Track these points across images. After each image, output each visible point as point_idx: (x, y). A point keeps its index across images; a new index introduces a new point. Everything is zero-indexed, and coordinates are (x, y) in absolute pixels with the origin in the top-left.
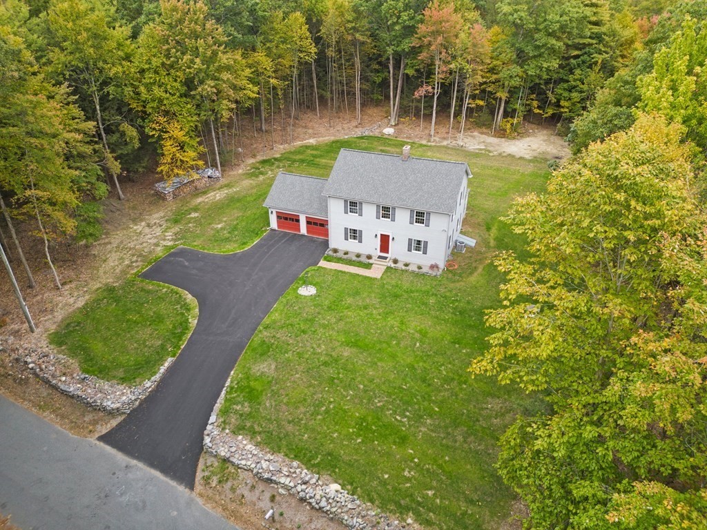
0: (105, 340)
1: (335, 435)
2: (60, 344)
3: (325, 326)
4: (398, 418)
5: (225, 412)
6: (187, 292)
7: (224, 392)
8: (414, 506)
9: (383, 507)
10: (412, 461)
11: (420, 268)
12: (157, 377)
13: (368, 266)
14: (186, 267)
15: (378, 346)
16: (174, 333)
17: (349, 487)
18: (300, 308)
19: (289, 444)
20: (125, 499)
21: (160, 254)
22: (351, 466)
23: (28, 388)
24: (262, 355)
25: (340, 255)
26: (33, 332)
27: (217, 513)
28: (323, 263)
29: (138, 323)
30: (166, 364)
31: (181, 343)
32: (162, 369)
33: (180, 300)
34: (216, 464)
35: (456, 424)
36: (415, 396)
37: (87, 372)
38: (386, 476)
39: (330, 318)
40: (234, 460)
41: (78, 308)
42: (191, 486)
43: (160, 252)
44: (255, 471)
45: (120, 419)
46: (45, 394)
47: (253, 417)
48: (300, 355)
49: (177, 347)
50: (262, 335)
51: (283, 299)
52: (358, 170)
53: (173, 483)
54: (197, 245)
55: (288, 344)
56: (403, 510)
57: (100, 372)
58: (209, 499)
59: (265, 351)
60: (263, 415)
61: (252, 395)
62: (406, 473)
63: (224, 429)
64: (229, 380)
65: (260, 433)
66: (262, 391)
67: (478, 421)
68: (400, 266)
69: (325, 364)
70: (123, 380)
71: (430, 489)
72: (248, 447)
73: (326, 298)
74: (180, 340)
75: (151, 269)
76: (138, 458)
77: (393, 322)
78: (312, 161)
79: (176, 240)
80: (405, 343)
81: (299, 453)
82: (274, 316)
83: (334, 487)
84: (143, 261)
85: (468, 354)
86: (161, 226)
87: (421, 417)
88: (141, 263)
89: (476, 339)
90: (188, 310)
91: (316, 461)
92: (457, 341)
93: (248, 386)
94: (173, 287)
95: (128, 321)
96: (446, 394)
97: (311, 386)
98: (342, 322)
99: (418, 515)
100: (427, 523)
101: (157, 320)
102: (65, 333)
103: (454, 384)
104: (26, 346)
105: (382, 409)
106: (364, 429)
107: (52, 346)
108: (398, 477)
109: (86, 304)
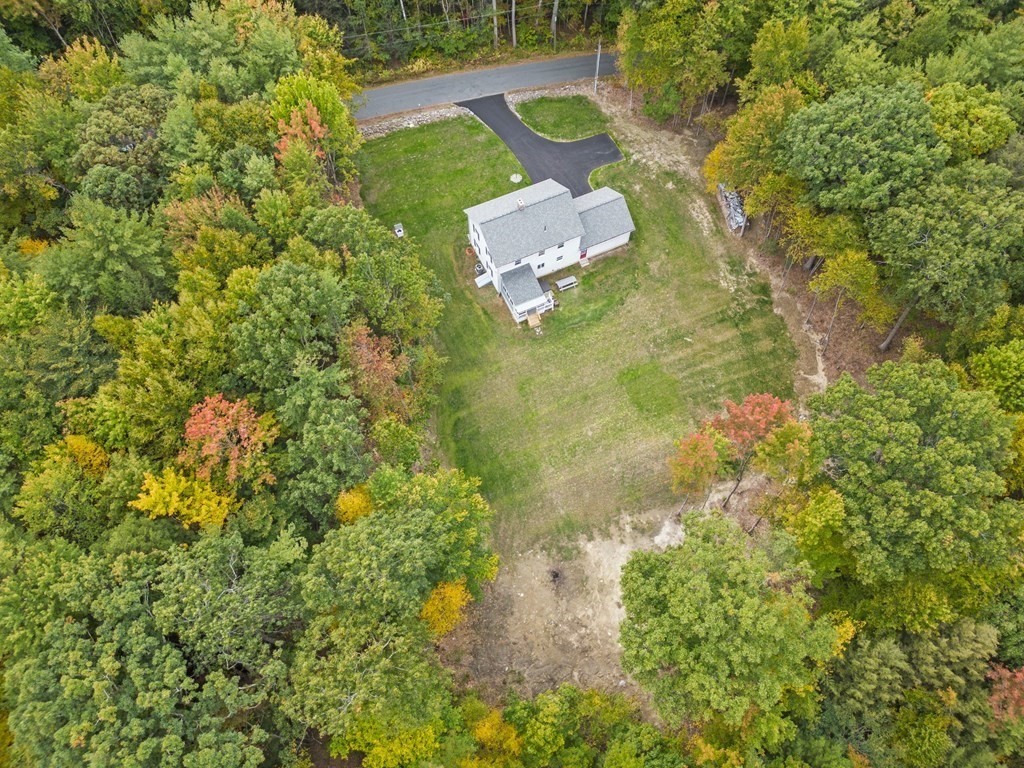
3: (483, 169)
12: (514, 111)
14: (596, 151)
18: (506, 168)
19: (439, 125)
24: (490, 141)
30: (518, 116)
32: (516, 113)
33: (563, 137)
39: (487, 173)
41: (601, 109)
42: (456, 103)
43: (624, 148)
48: (476, 151)
49: (528, 123)
50: (502, 146)
51: (521, 167)
53: (462, 101)
54: (619, 165)
55: (486, 151)
59: (491, 143)
60: (458, 126)
61: (470, 127)
64: (488, 127)
65: (452, 122)
66: (470, 131)
72: (448, 115)
75: (611, 140)
76: (483, 98)
77: (459, 193)
78: (737, 325)
79: (636, 162)
80: (443, 187)
81: (433, 125)
82: (511, 157)
83: (412, 126)
84: (623, 140)
85: (413, 201)
86: (669, 166)
87: (407, 163)
88: (621, 138)
89: (417, 211)
90: (553, 136)
91: (425, 127)
92: (423, 204)
93: (477, 129)
94: (579, 139)
95: (567, 118)
96: (407, 177)
97: (456, 144)
98: (479, 175)
99: (384, 138)
100: (379, 138)
101: (556, 125)
102: (582, 100)
103: (408, 184)
104: (585, 89)
105: (423, 155)
106: (421, 145)
107: (575, 95)
108: (397, 142)
109: (601, 112)
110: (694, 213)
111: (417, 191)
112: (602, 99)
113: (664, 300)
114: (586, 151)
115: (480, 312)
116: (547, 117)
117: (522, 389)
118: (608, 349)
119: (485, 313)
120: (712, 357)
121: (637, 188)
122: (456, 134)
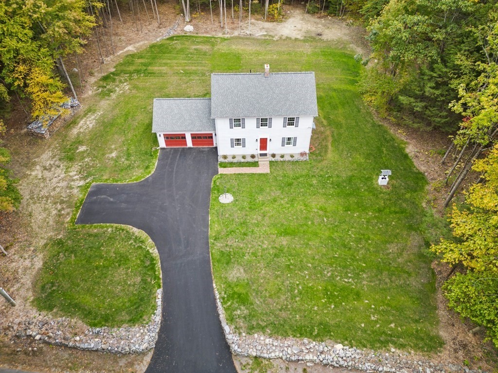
0: (89, 291)
1: (316, 308)
2: (50, 308)
3: (257, 225)
4: (346, 280)
5: (231, 319)
6: (131, 227)
7: (219, 304)
8: (389, 338)
9: (373, 347)
10: (371, 308)
11: (292, 156)
12: (159, 311)
13: (255, 164)
14: (112, 202)
15: (302, 230)
16: (146, 267)
17: (346, 342)
18: (230, 215)
19: (291, 327)
21: (81, 196)
22: (339, 326)
23: (45, 356)
24: (227, 263)
25: (230, 159)
26: (13, 305)
28: (221, 171)
29: (108, 267)
30: (160, 296)
31: (157, 273)
32: (159, 302)
33: (129, 236)
34: (251, 362)
35: (381, 272)
36: (346, 259)
37: (95, 325)
38: (363, 325)
39: (255, 218)
40: (266, 355)
41: (40, 269)
43: (79, 195)
44: (284, 358)
45: (151, 354)
46: (67, 356)
47: (254, 316)
48: (255, 255)
49: (156, 278)
50: (216, 248)
51: (212, 211)
52: (233, 91)
54: (106, 179)
55: (241, 249)
56: (384, 344)
57: (106, 321)
59: (228, 259)
60: (260, 311)
61: (243, 299)
62: (373, 318)
63: (240, 334)
64: (216, 292)
65: (266, 326)
66: (247, 294)
67: (390, 264)
68: (278, 158)
69: (276, 255)
70: (133, 321)
71: (391, 323)
72: (267, 341)
73: (243, 201)
74: (155, 271)
75: (82, 212)
77: (299, 206)
78: (146, 70)
79: (85, 178)
80: (317, 221)
81: (301, 331)
82: (215, 227)
83: (339, 347)
84: (69, 207)
85: (359, 217)
86: (59, 167)
87: (358, 274)
88: (69, 210)
89: (357, 203)
90: (142, 242)
91: (316, 333)
92: (347, 209)
93: (235, 293)
94: (116, 225)
95: (97, 268)
96: (362, 251)
97: (277, 277)
98: (266, 218)
99: (394, 343)
100: (402, 346)
101: (123, 259)
102: (47, 297)
103: (363, 242)
104: (17, 321)
105: (332, 277)
106: (331, 297)
107: (44, 313)
108: (369, 323)
109: (45, 263)
110: (91, 126)
111: (353, 228)
112: (18, 290)
113: (176, 89)
114: (123, 205)
122: (270, 296)
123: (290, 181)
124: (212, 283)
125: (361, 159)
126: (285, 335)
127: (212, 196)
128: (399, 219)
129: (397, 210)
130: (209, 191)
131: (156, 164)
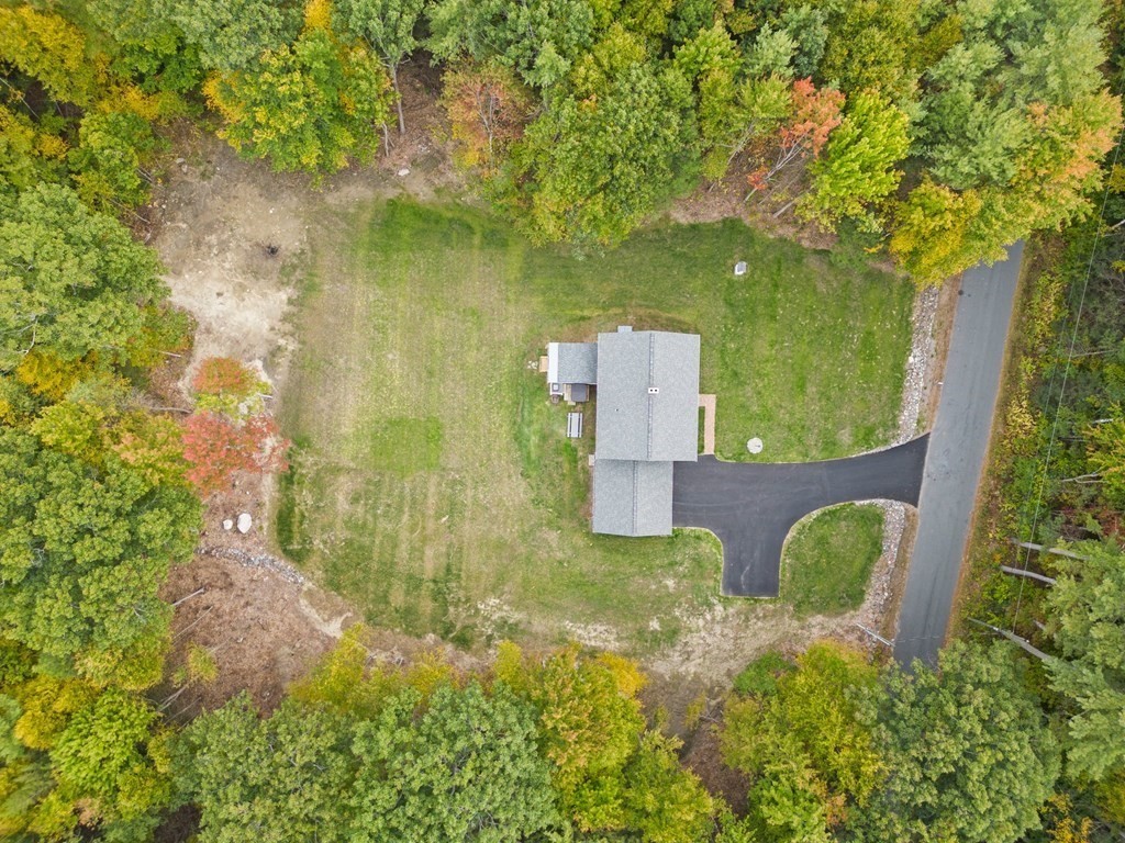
0: (850, 564)
1: (880, 371)
2: (863, 593)
3: (792, 414)
4: (856, 340)
5: (886, 441)
6: (785, 541)
7: (872, 452)
8: (904, 318)
9: (911, 334)
10: (881, 325)
12: (874, 501)
13: (702, 410)
14: (752, 567)
15: (798, 370)
16: (831, 519)
17: (908, 353)
18: (778, 442)
19: (894, 394)
20: (946, 463)
22: (895, 356)
24: (835, 444)
27: (936, 413)
29: (829, 554)
30: (862, 502)
31: (839, 508)
32: (868, 502)
33: (796, 540)
35: (847, 307)
36: (834, 335)
37: (880, 551)
38: (894, 336)
39: (782, 416)
40: (917, 416)
41: (824, 615)
42: (927, 435)
43: (740, 603)
47: (884, 423)
48: (826, 419)
49: (842, 508)
50: (817, 455)
51: (772, 460)
53: (929, 445)
54: (715, 582)
55: (820, 431)
56: (909, 324)
57: (878, 543)
58: (932, 422)
59: (830, 443)
60: (881, 418)
61: (870, 431)
62: (889, 327)
63: (898, 434)
64: (861, 454)
65: (893, 414)
66: (865, 428)
67: (838, 295)
69: (828, 399)
70: (881, 521)
71: (892, 313)
72: (906, 414)
73: (758, 428)
74: (837, 510)
75: (762, 595)
76: (921, 475)
77: (768, 368)
78: (435, 581)
79: (710, 606)
80: (787, 353)
81: (898, 386)
82: (794, 457)
83: (911, 359)
84: (753, 610)
85: (784, 309)
86: (686, 643)
87: (850, 328)
88: (758, 610)
89: (766, 306)
90: (804, 527)
91: (899, 375)
92: (773, 318)
93: (864, 438)
94: (782, 556)
95: (829, 563)
96: (826, 317)
97: (850, 400)
98: (783, 404)
99: (908, 316)
100: (910, 310)
101: (822, 542)
102: (852, 600)
103: (815, 313)
104: (871, 616)
105: (852, 351)
106: (871, 357)
107: (866, 596)
108: (892, 330)
109: (819, 612)
110: (602, 628)
111: (797, 319)
112: (842, 627)
113: (505, 523)
114: (757, 554)
115: (586, 313)
116: (842, 536)
117: (474, 313)
118: (475, 427)
119: (583, 318)
120: (412, 531)
121: (670, 583)
122: (869, 408)
123: (729, 372)
124: (850, 459)
125: (697, 283)
126: (901, 399)
127: (748, 460)
128: (788, 269)
129: (776, 266)
130: (741, 465)
131: (693, 528)
